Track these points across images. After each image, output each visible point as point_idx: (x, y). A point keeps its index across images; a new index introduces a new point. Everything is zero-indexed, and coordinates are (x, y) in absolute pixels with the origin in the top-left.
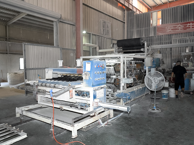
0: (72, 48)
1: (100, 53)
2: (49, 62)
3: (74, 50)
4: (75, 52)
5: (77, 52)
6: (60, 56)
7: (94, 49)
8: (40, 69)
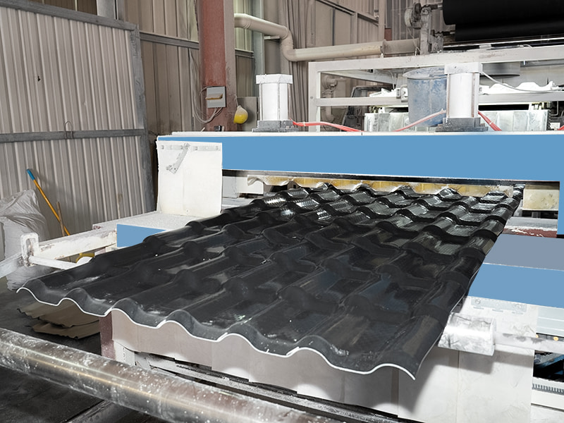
0: (179, 38)
1: (293, 62)
2: (83, 103)
3: (189, 46)
4: (197, 54)
5: (205, 56)
6: (134, 75)
7: (272, 47)
8: (39, 138)
